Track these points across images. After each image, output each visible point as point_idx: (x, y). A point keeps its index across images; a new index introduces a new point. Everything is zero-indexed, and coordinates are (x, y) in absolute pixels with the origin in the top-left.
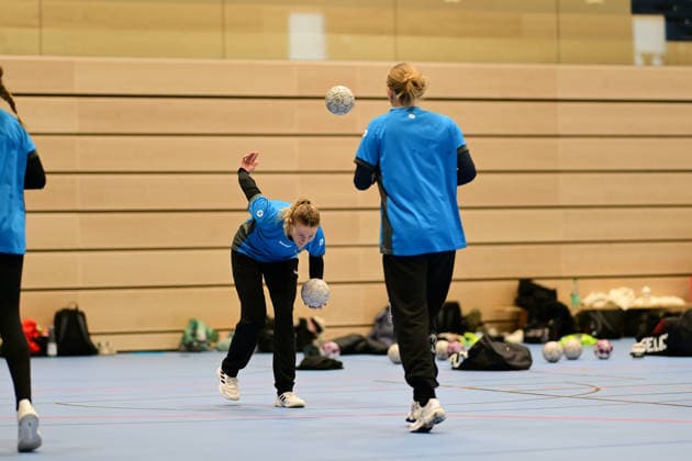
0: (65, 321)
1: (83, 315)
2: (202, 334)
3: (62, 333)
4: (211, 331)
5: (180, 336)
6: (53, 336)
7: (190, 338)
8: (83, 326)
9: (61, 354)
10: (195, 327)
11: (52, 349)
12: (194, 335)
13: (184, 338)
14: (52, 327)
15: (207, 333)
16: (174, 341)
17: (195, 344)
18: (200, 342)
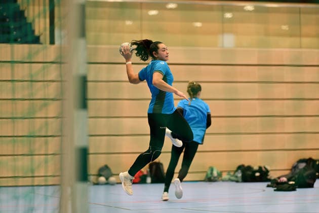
0: (154, 167)
1: (162, 164)
2: (215, 173)
3: (153, 172)
4: (219, 172)
5: (205, 174)
6: (149, 174)
7: (209, 176)
8: (161, 168)
9: (153, 182)
10: (212, 170)
11: (149, 180)
12: (212, 173)
13: (207, 175)
14: (148, 170)
15: (218, 173)
16: (203, 176)
17: (212, 178)
18: (215, 177)
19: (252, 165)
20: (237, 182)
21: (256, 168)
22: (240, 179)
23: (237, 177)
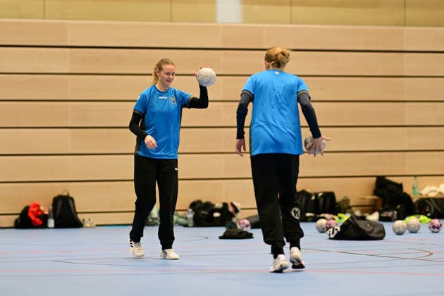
0: (60, 203)
1: (72, 199)
2: (154, 214)
3: (58, 211)
6: (52, 214)
8: (72, 206)
9: (57, 226)
11: (51, 223)
14: (51, 208)
17: (150, 220)
18: (153, 219)
19: (213, 202)
20: (186, 226)
21: (219, 205)
22: (191, 223)
23: (186, 218)
